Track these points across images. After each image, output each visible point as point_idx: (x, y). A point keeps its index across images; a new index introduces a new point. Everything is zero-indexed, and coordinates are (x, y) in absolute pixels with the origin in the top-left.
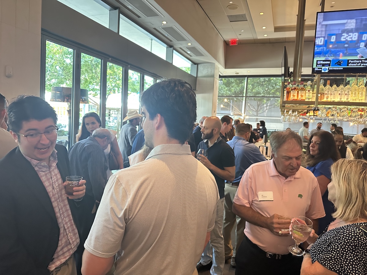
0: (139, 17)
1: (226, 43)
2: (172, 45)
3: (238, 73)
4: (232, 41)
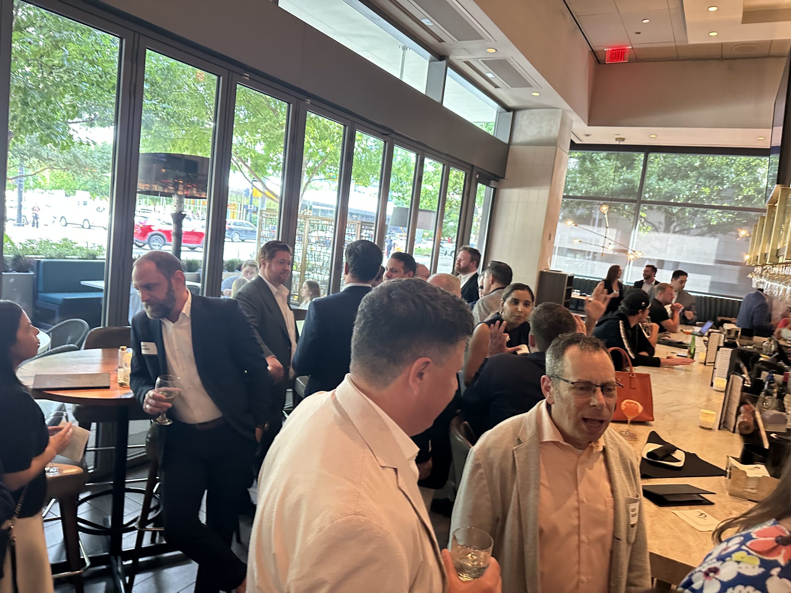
1: (597, 58)
2: (445, 54)
3: (623, 139)
4: (613, 52)
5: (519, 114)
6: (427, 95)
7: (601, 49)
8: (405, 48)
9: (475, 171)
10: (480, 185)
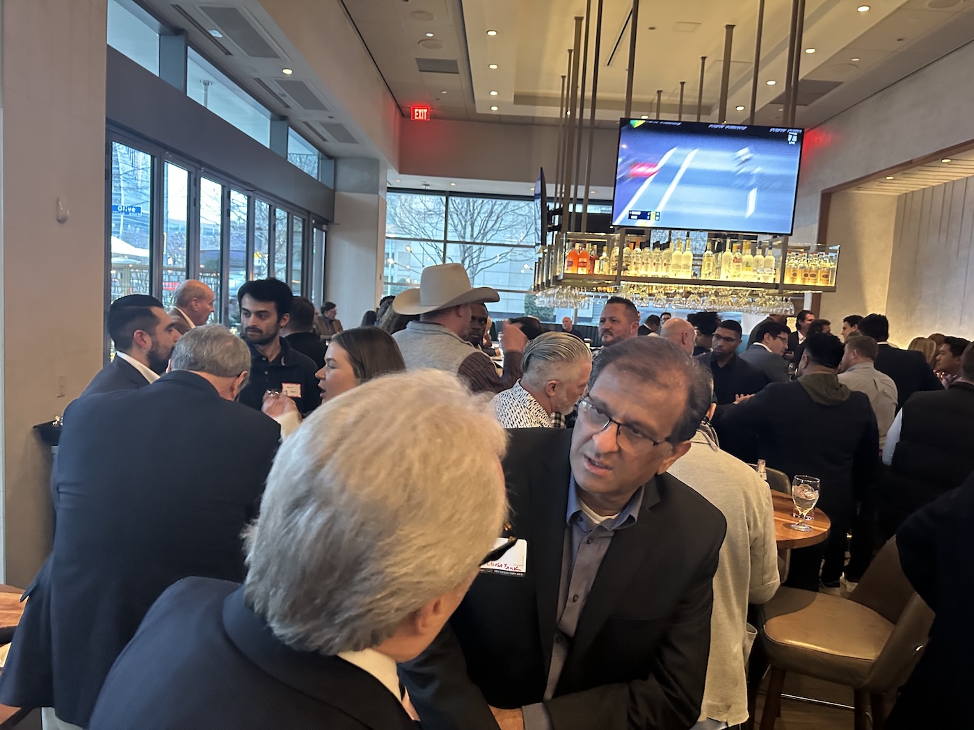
0: (228, 53)
1: (402, 114)
2: (286, 115)
3: (428, 185)
5: (341, 163)
6: (272, 150)
8: (206, 84)
9: (311, 218)
10: (315, 230)
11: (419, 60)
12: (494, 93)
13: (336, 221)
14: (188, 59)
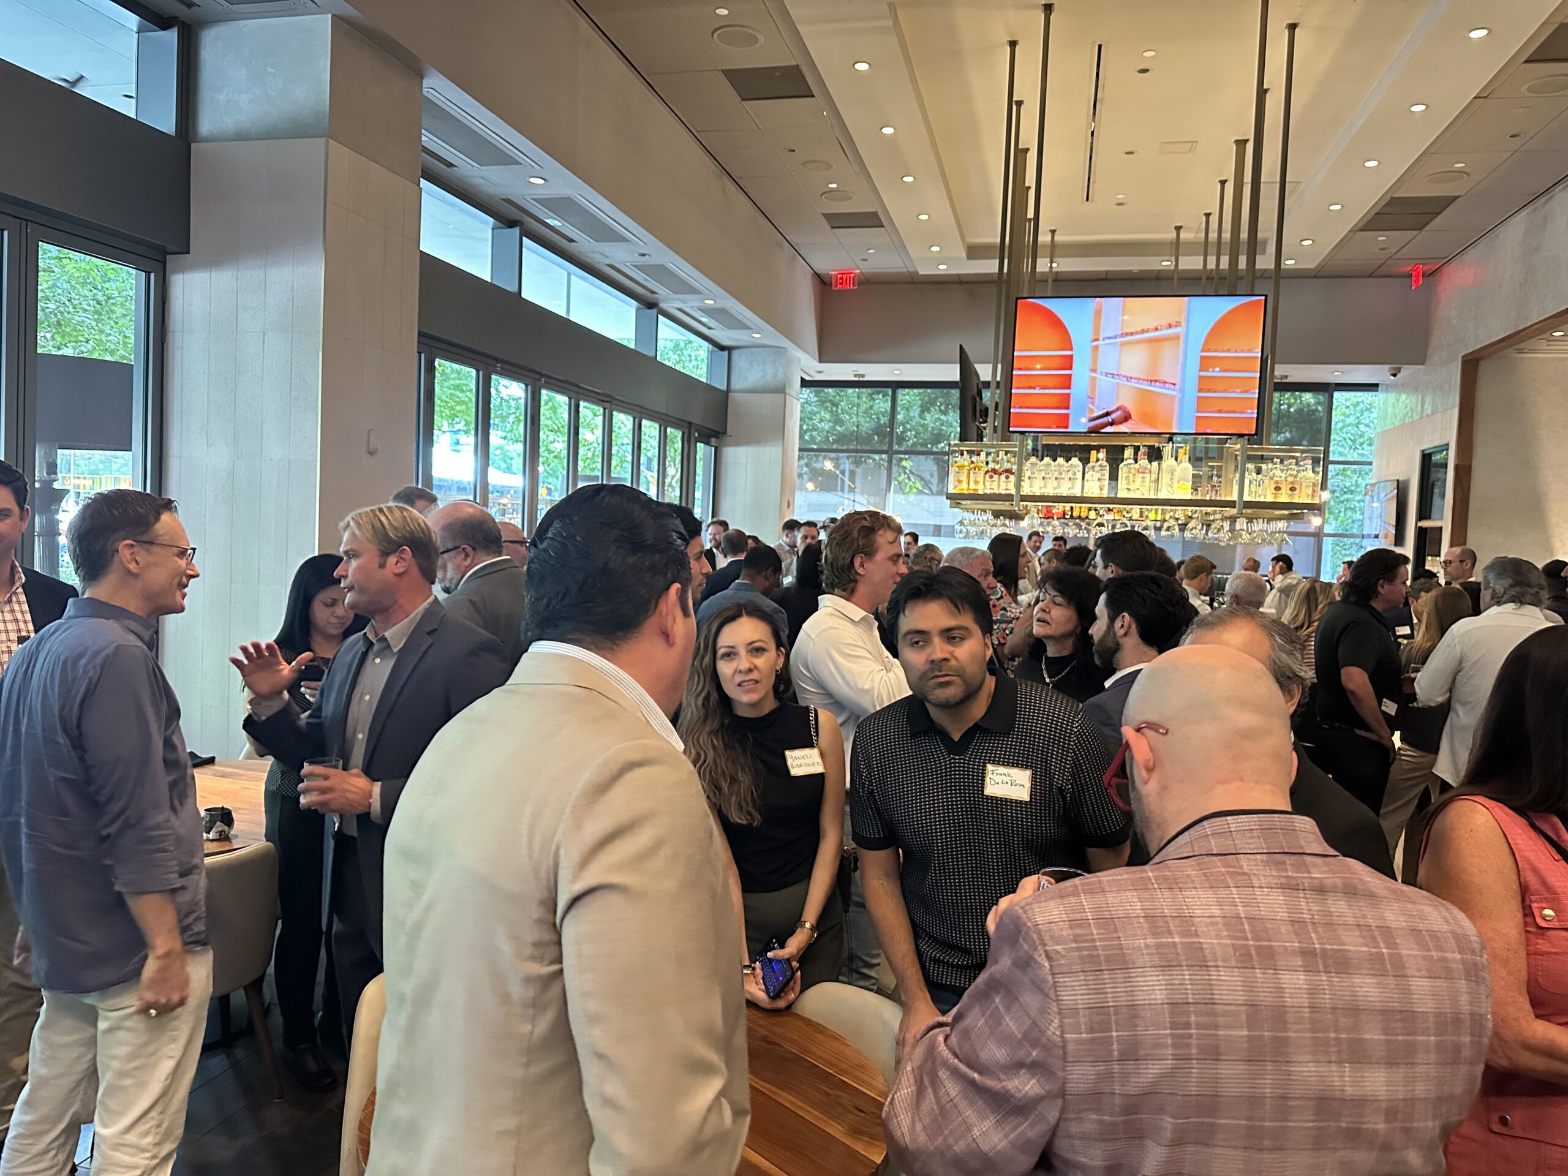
0: (570, 241)
1: (822, 282)
2: (654, 301)
3: (863, 376)
4: (840, 276)
5: (735, 354)
6: (638, 349)
7: (826, 272)
9: (693, 430)
10: (700, 446)
11: (826, 216)
12: (935, 249)
13: (729, 432)
14: (524, 249)
